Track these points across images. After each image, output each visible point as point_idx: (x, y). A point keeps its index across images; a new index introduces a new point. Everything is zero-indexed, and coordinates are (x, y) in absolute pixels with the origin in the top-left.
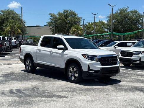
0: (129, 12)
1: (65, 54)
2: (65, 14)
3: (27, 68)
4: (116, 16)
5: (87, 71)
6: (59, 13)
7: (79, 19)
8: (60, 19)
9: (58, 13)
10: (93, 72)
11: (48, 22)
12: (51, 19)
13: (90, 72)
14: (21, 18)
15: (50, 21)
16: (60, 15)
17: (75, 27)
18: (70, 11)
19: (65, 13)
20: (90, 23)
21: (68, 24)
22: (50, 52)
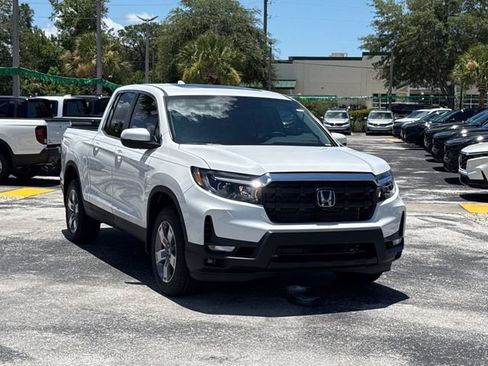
1: (149, 169)
3: (70, 221)
5: (202, 244)
8: (415, 21)
10: (230, 249)
11: (365, 39)
12: (377, 23)
14: (262, 27)
15: (374, 32)
17: (475, 56)
21: (450, 42)
22: (116, 157)
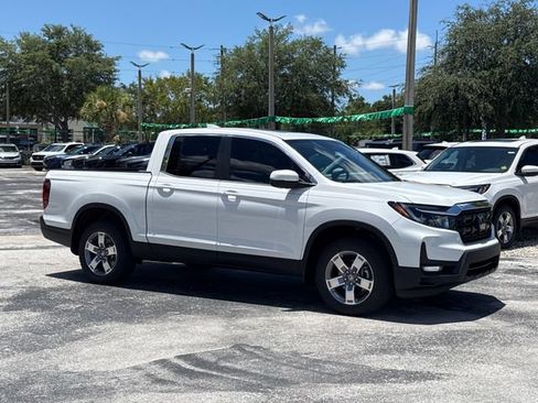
0: (294, 43)
1: (307, 205)
2: (52, 41)
3: (93, 264)
4: (251, 57)
5: (418, 266)
6: (25, 37)
7: (110, 62)
8: (31, 61)
9: (19, 38)
10: (437, 268)
13: (429, 269)
16: (30, 44)
17: (103, 96)
18: (71, 29)
19: (51, 37)
20: (151, 81)
21: (66, 82)
22: (224, 196)
